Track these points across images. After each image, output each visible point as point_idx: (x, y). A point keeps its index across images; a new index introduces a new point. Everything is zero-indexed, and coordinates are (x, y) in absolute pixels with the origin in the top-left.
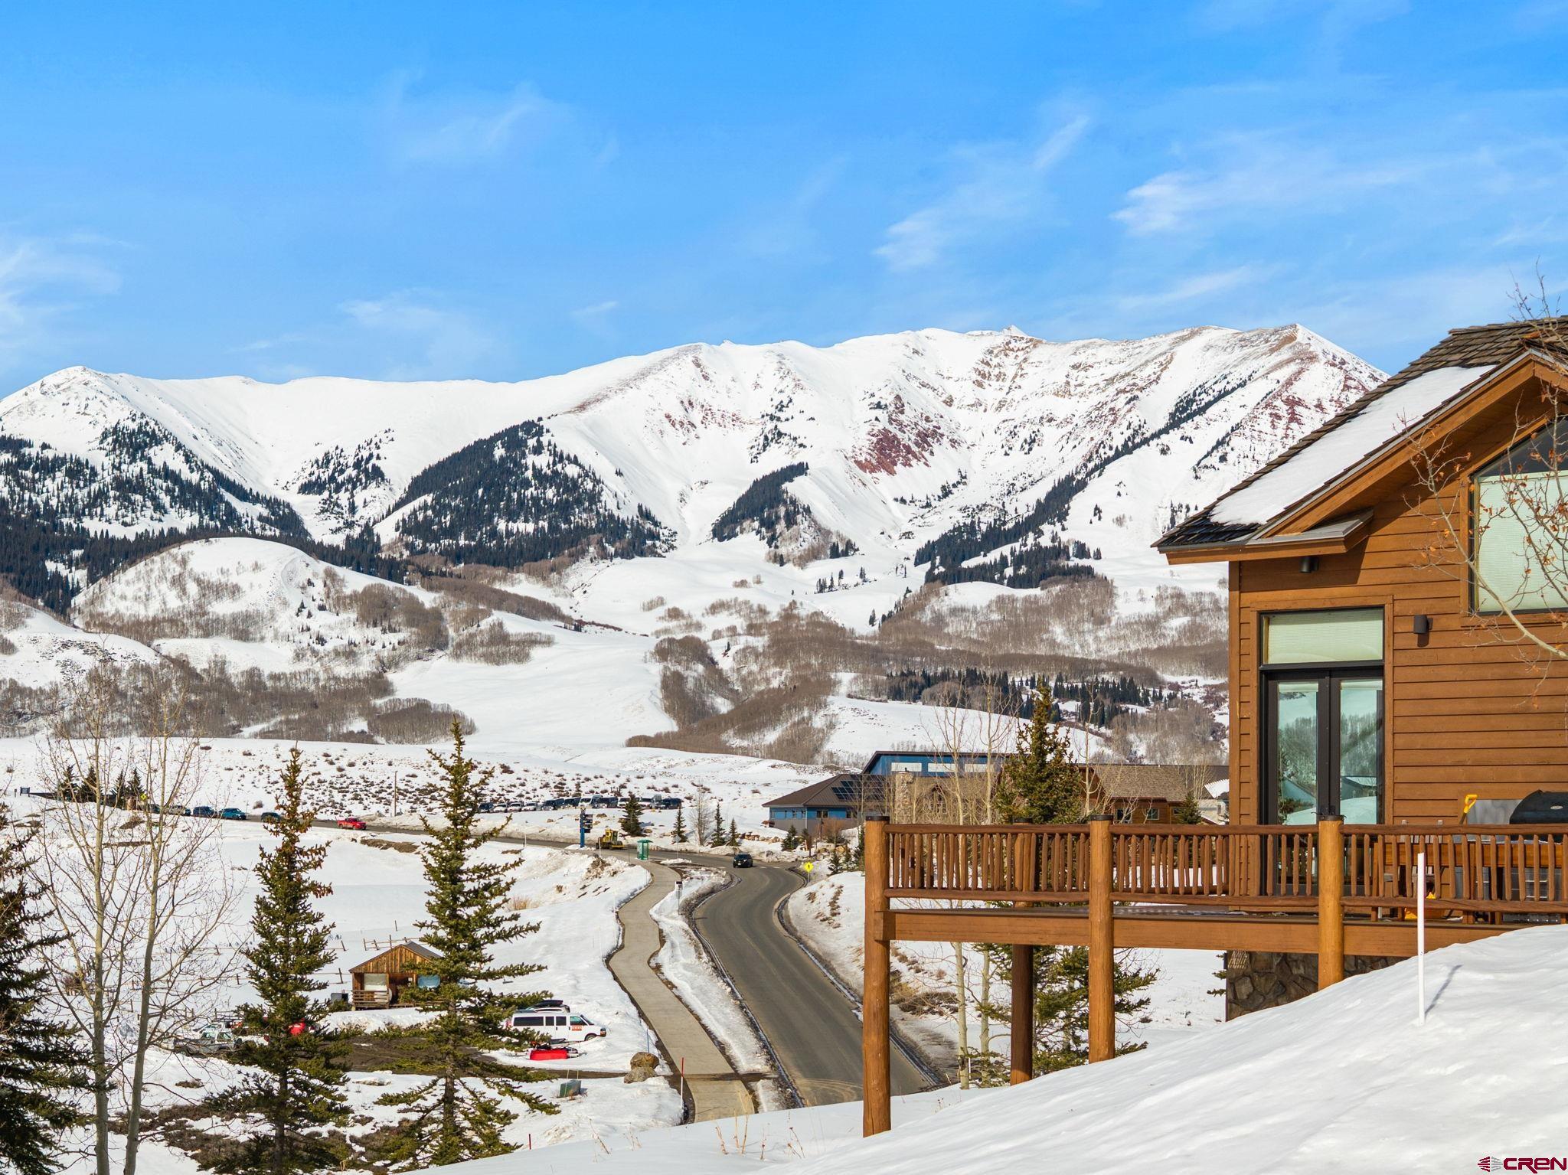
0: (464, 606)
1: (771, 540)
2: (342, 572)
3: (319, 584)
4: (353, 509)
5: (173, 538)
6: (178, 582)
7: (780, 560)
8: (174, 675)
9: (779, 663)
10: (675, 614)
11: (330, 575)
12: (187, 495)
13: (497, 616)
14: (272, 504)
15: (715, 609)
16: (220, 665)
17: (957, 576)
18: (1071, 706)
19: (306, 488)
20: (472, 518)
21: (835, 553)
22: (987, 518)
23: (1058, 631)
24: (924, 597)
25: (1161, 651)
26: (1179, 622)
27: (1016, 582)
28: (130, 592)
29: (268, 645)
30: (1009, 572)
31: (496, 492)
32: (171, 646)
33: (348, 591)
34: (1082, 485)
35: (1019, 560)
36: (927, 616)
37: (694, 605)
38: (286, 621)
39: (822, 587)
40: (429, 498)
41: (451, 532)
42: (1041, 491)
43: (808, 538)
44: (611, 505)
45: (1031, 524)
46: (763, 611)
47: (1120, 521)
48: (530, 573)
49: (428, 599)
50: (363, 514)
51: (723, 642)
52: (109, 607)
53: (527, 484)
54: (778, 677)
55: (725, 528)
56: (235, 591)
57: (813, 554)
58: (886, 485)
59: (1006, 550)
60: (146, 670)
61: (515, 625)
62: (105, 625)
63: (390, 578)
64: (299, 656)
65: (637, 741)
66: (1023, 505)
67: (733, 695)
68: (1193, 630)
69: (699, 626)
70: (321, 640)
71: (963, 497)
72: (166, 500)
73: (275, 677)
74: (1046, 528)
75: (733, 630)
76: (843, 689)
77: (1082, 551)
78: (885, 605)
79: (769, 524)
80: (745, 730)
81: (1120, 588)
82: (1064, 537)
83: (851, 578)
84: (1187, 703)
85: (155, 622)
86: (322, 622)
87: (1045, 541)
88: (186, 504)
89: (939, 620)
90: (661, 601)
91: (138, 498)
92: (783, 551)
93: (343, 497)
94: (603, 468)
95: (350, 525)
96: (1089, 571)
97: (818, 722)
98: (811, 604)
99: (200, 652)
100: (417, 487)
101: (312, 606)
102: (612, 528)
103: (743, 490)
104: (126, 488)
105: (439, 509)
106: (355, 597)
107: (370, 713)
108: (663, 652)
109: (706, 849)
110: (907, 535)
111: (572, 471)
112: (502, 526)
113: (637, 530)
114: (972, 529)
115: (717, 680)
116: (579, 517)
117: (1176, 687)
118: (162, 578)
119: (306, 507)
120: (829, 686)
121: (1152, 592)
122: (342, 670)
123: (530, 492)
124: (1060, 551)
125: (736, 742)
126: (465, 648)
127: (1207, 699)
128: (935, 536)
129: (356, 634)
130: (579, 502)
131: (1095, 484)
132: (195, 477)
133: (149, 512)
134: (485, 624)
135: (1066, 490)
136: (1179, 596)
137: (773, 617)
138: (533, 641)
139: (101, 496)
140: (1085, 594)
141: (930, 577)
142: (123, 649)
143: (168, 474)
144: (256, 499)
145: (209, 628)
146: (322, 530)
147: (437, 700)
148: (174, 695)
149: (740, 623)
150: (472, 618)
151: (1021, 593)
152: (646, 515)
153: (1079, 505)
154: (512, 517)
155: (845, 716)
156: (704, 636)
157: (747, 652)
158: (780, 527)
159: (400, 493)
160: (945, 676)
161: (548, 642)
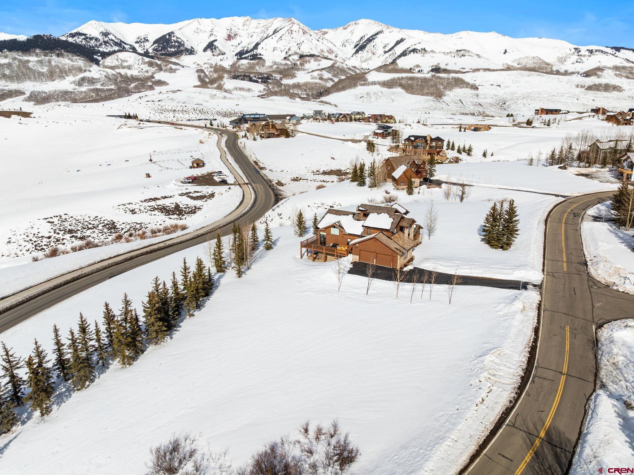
0: (165, 64)
1: (212, 52)
2: (144, 58)
3: (141, 60)
4: (144, 46)
5: (114, 52)
6: (117, 60)
7: (214, 55)
8: (119, 76)
9: (215, 73)
10: (198, 65)
11: (142, 58)
12: (116, 44)
13: (170, 65)
14: (131, 45)
15: (205, 64)
16: (126, 74)
17: (241, 58)
18: (260, 80)
19: (136, 42)
20: (164, 48)
21: (222, 54)
22: (245, 49)
23: (257, 68)
24: (237, 62)
25: (273, 71)
26: (275, 66)
27: (251, 60)
28: (109, 61)
29: (134, 70)
30: (249, 58)
31: (168, 44)
32: (118, 71)
33: (146, 61)
34: (260, 44)
35: (251, 56)
36: (237, 65)
37: (201, 63)
38: (136, 66)
39: (221, 60)
40: (157, 45)
41: (161, 51)
42: (254, 44)
43: (218, 52)
44: (187, 46)
45: (252, 50)
46: (212, 64)
47: (266, 50)
48: (175, 57)
49: (159, 62)
50: (146, 47)
51: (206, 69)
52: (106, 64)
53: (172, 42)
54: (215, 75)
55: (205, 50)
56: (127, 61)
57: (219, 55)
58: (230, 43)
59: (249, 54)
60: (114, 75)
61: (174, 67)
62: (106, 67)
63: (152, 59)
64: (139, 72)
65: (195, 87)
66: (251, 47)
67: (209, 78)
68: (277, 68)
69: (202, 67)
70: (142, 69)
71: (241, 45)
72: (112, 45)
73: (136, 76)
74: (255, 50)
75: (208, 67)
76: (226, 77)
77: (260, 55)
78: (231, 64)
79: (212, 49)
80: (211, 84)
81: (266, 61)
82: (258, 52)
83: (225, 59)
84: (277, 80)
85: (114, 67)
86: (142, 66)
87: (255, 53)
88: (116, 45)
89: (239, 66)
90: (196, 63)
91: (108, 44)
92: (214, 54)
93: (142, 44)
94: (185, 40)
95: (144, 49)
96: (261, 58)
97: (222, 83)
98: (220, 63)
99: (123, 72)
100: (155, 42)
101: (140, 64)
102: (187, 50)
103: (208, 43)
104: (106, 43)
105: (159, 47)
106: (147, 62)
107: (152, 82)
108: (197, 71)
109: (222, 128)
110: (233, 51)
111: (180, 40)
112: (169, 49)
113: (191, 50)
114: (243, 50)
115: (206, 76)
116: (182, 48)
117: (275, 77)
118: (114, 59)
119: (136, 46)
120: (223, 77)
121: (271, 61)
122: (146, 74)
123: (173, 44)
124: (257, 55)
125: (210, 86)
126: (166, 71)
127: (280, 79)
128: (238, 52)
129: (148, 68)
130: (181, 45)
131: (262, 43)
132: (117, 41)
133: (110, 47)
134: (169, 67)
135: (257, 45)
136: (275, 62)
137: (214, 65)
138: (176, 69)
139: (101, 44)
140: (261, 62)
141: (237, 59)
142: (110, 71)
143: (112, 40)
144: (128, 45)
145: (123, 68)
146: (140, 50)
147: (162, 79)
148: (119, 79)
149: (209, 66)
150: (166, 66)
151: (251, 61)
152: (192, 48)
153: (260, 47)
154: (171, 48)
155: (226, 82)
156: (203, 68)
157: (210, 71)
158: (214, 50)
159: (152, 44)
160: (241, 75)
161: (179, 70)
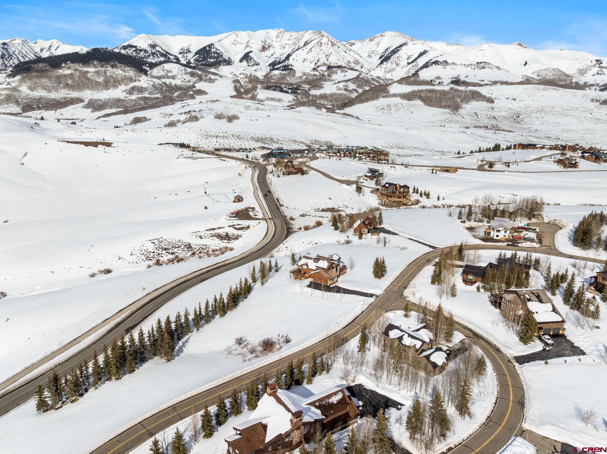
0: (205, 74)
1: (248, 63)
2: (187, 68)
3: (184, 70)
4: (187, 57)
6: (163, 70)
7: (249, 66)
8: (164, 85)
9: (250, 84)
10: (235, 75)
12: (162, 55)
13: (210, 75)
14: (175, 56)
15: (240, 74)
16: (171, 83)
17: (274, 69)
18: (290, 91)
19: (180, 53)
20: (205, 59)
21: (257, 65)
22: (278, 60)
23: (288, 78)
24: (270, 72)
25: (302, 82)
26: (305, 77)
27: (282, 70)
28: (156, 72)
29: (177, 80)
30: (281, 68)
31: (208, 55)
32: (163, 80)
33: (188, 72)
34: (291, 55)
35: (283, 67)
36: (270, 76)
37: (237, 73)
38: (179, 76)
39: (255, 70)
40: (198, 56)
41: (202, 61)
42: (286, 55)
43: (253, 63)
44: (225, 57)
45: (284, 61)
46: (247, 75)
47: (297, 61)
48: (214, 68)
49: (200, 73)
50: (189, 58)
51: (242, 79)
52: (153, 74)
53: (212, 54)
54: (250, 86)
55: (241, 61)
56: (172, 72)
57: (254, 65)
58: (264, 54)
59: (281, 65)
60: (160, 84)
61: (213, 77)
62: (153, 77)
63: (194, 69)
64: (182, 82)
65: (231, 97)
66: (283, 58)
67: (244, 88)
69: (238, 77)
70: (185, 79)
71: (275, 56)
72: (159, 56)
73: (179, 85)
74: (286, 61)
75: (243, 78)
76: (259, 88)
77: (291, 65)
78: (264, 74)
79: (247, 60)
80: (246, 95)
81: (297, 71)
82: (289, 63)
83: (259, 69)
84: (305, 90)
85: (160, 77)
86: (185, 76)
87: (286, 64)
88: (162, 56)
89: (272, 76)
90: (233, 73)
91: (155, 55)
92: (249, 64)
93: (185, 55)
94: (223, 51)
95: (187, 59)
96: (292, 69)
97: (256, 93)
98: (254, 73)
99: (168, 81)
100: (196, 53)
101: (183, 74)
102: (225, 61)
103: (244, 55)
104: (153, 54)
105: (200, 57)
106: (189, 73)
107: (193, 91)
108: (234, 82)
109: (255, 161)
110: (267, 62)
111: (219, 52)
112: (209, 60)
113: (228, 61)
114: (276, 61)
115: (241, 86)
116: (220, 59)
117: (304, 88)
118: (161, 70)
119: (180, 56)
120: (257, 87)
121: (301, 72)
122: (188, 84)
123: (213, 55)
124: (288, 65)
125: (245, 97)
126: (205, 81)
127: (308, 90)
128: (271, 62)
129: (190, 78)
130: (220, 56)
131: (293, 55)
132: (163, 52)
133: (157, 58)
134: (208, 77)
135: (289, 56)
136: (305, 73)
137: (249, 76)
138: (215, 80)
139: (149, 56)
140: (292, 72)
141: (270, 70)
142: (157, 81)
143: (159, 52)
144: (172, 55)
145: (168, 77)
146: (183, 61)
147: (202, 89)
148: (165, 88)
149: (244, 76)
150: (206, 76)
151: (283, 72)
152: (230, 58)
153: (291, 58)
154: (210, 59)
155: (259, 93)
156: (239, 79)
157: (245, 82)
158: (249, 61)
159: (194, 55)
160: (273, 86)
161: (217, 80)
